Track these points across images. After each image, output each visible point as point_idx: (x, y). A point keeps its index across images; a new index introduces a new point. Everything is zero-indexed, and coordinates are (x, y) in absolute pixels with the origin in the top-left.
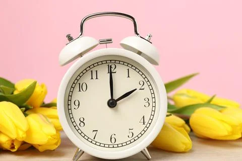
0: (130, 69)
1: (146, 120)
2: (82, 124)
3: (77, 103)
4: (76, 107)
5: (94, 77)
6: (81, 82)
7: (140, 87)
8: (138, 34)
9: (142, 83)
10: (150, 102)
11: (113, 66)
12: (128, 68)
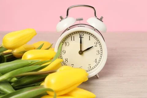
0: (91, 36)
1: (97, 61)
2: (66, 61)
3: (64, 52)
4: (64, 53)
5: (73, 39)
6: (66, 41)
7: (95, 45)
8: (96, 17)
9: (96, 43)
10: (100, 52)
11: (82, 35)
12: (89, 35)
